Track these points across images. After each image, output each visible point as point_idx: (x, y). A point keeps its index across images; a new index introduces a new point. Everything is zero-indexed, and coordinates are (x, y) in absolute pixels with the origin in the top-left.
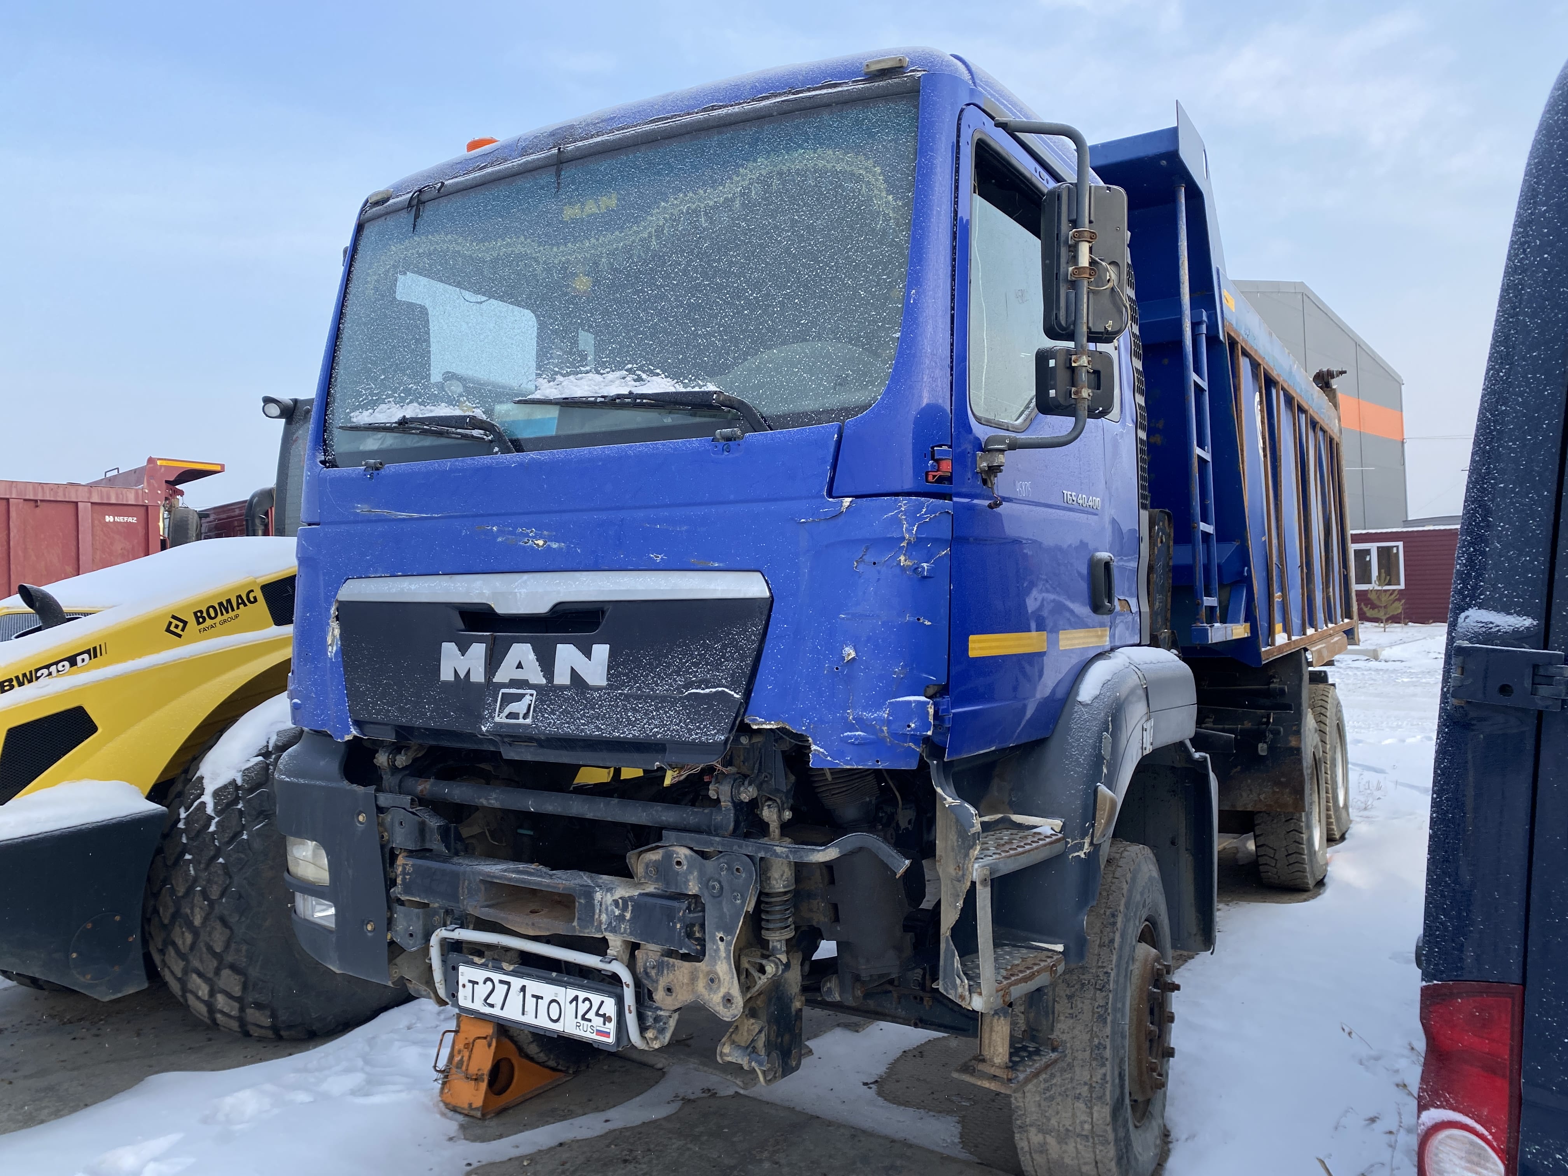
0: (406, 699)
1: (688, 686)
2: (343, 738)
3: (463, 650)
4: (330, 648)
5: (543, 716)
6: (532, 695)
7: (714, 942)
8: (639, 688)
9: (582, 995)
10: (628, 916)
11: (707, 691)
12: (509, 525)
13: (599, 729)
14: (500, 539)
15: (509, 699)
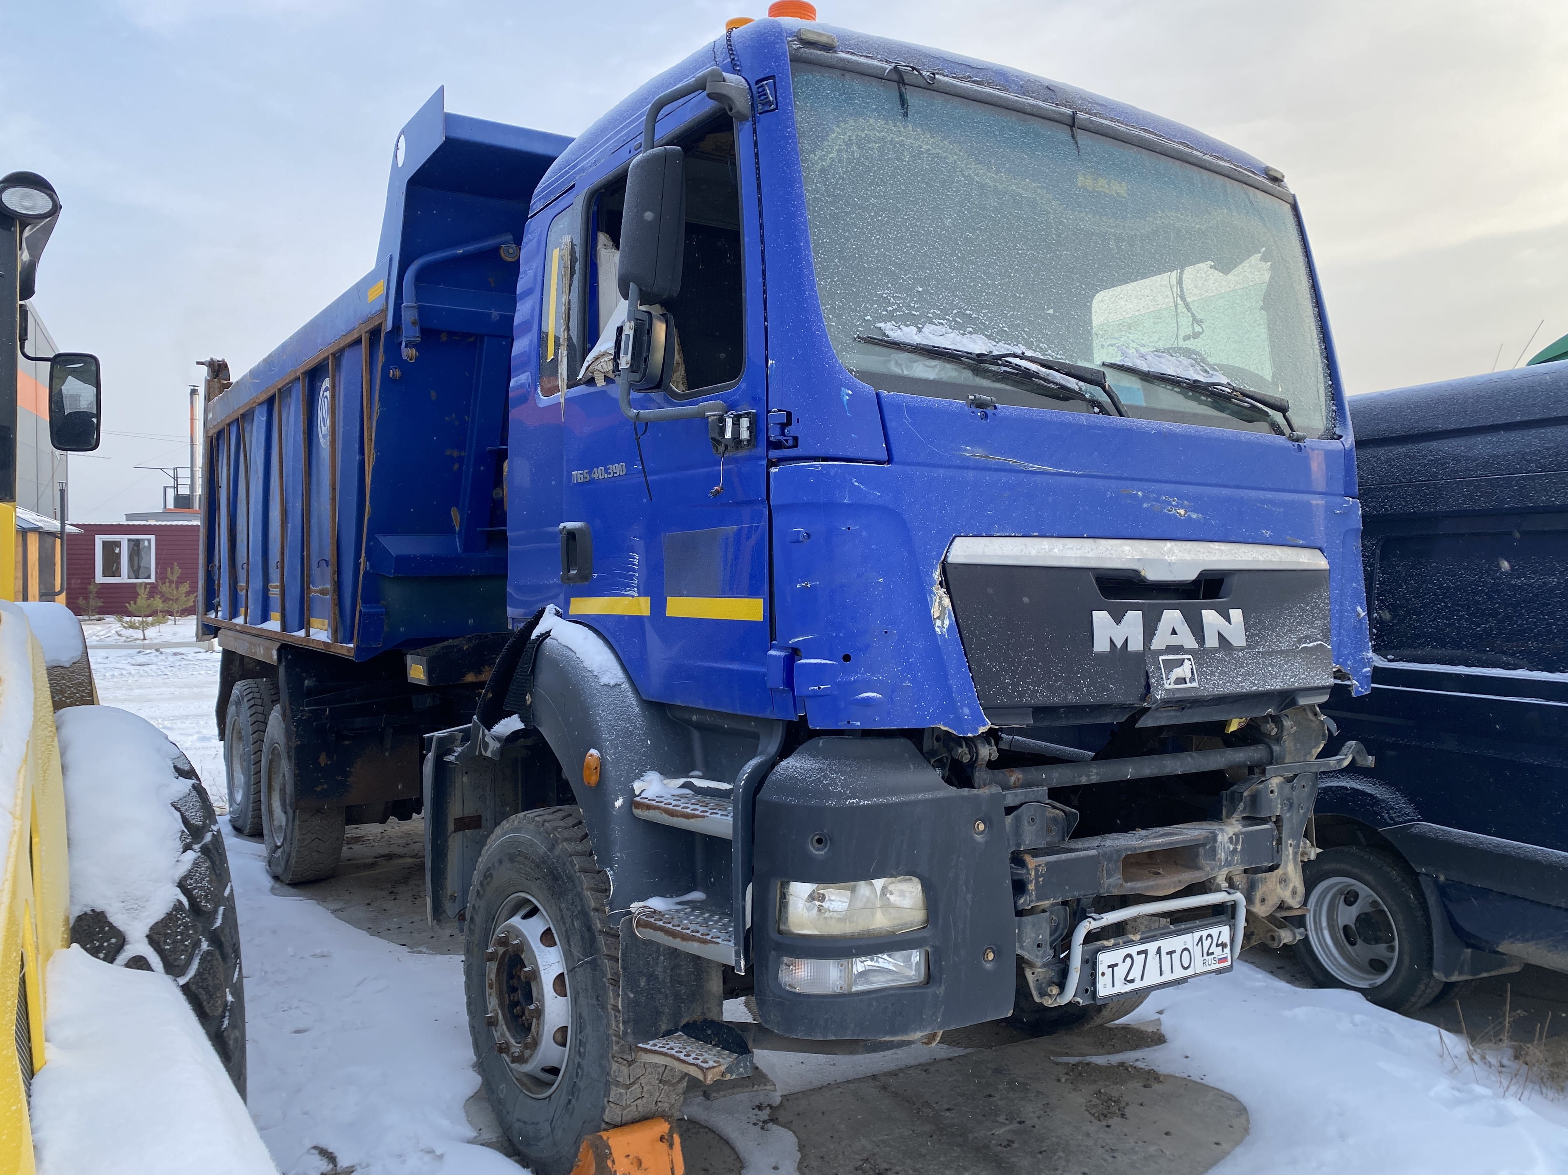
0: (1055, 675)
1: (1300, 641)
2: (976, 730)
3: (1118, 619)
4: (938, 623)
5: (1206, 678)
6: (1189, 659)
7: (1286, 847)
8: (1269, 646)
9: (1204, 933)
10: (1239, 847)
11: (1311, 645)
12: (1152, 492)
13: (1254, 685)
14: (1145, 505)
15: (1171, 665)
